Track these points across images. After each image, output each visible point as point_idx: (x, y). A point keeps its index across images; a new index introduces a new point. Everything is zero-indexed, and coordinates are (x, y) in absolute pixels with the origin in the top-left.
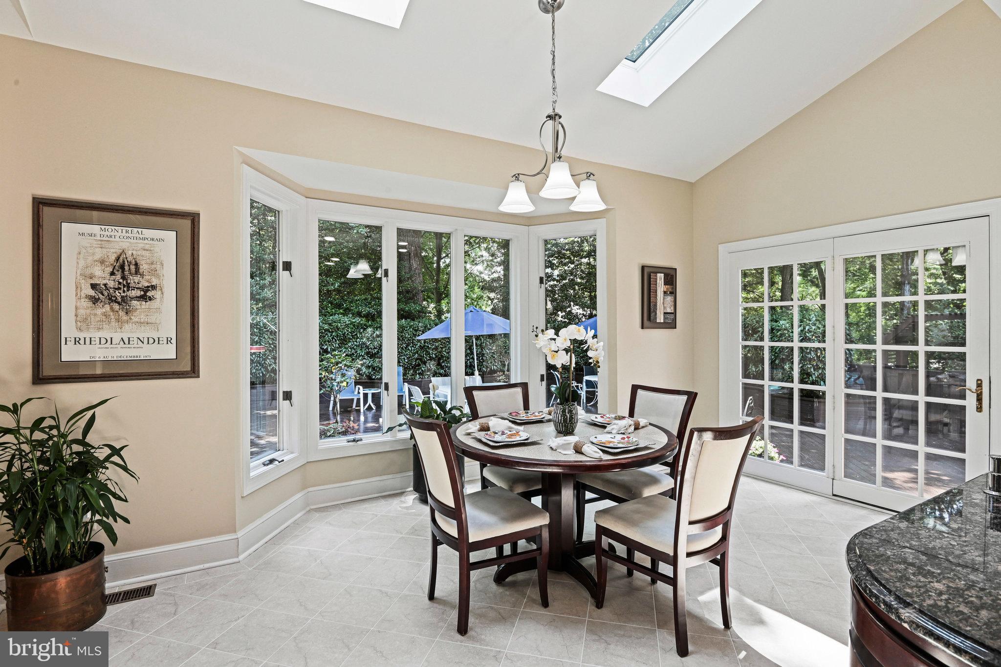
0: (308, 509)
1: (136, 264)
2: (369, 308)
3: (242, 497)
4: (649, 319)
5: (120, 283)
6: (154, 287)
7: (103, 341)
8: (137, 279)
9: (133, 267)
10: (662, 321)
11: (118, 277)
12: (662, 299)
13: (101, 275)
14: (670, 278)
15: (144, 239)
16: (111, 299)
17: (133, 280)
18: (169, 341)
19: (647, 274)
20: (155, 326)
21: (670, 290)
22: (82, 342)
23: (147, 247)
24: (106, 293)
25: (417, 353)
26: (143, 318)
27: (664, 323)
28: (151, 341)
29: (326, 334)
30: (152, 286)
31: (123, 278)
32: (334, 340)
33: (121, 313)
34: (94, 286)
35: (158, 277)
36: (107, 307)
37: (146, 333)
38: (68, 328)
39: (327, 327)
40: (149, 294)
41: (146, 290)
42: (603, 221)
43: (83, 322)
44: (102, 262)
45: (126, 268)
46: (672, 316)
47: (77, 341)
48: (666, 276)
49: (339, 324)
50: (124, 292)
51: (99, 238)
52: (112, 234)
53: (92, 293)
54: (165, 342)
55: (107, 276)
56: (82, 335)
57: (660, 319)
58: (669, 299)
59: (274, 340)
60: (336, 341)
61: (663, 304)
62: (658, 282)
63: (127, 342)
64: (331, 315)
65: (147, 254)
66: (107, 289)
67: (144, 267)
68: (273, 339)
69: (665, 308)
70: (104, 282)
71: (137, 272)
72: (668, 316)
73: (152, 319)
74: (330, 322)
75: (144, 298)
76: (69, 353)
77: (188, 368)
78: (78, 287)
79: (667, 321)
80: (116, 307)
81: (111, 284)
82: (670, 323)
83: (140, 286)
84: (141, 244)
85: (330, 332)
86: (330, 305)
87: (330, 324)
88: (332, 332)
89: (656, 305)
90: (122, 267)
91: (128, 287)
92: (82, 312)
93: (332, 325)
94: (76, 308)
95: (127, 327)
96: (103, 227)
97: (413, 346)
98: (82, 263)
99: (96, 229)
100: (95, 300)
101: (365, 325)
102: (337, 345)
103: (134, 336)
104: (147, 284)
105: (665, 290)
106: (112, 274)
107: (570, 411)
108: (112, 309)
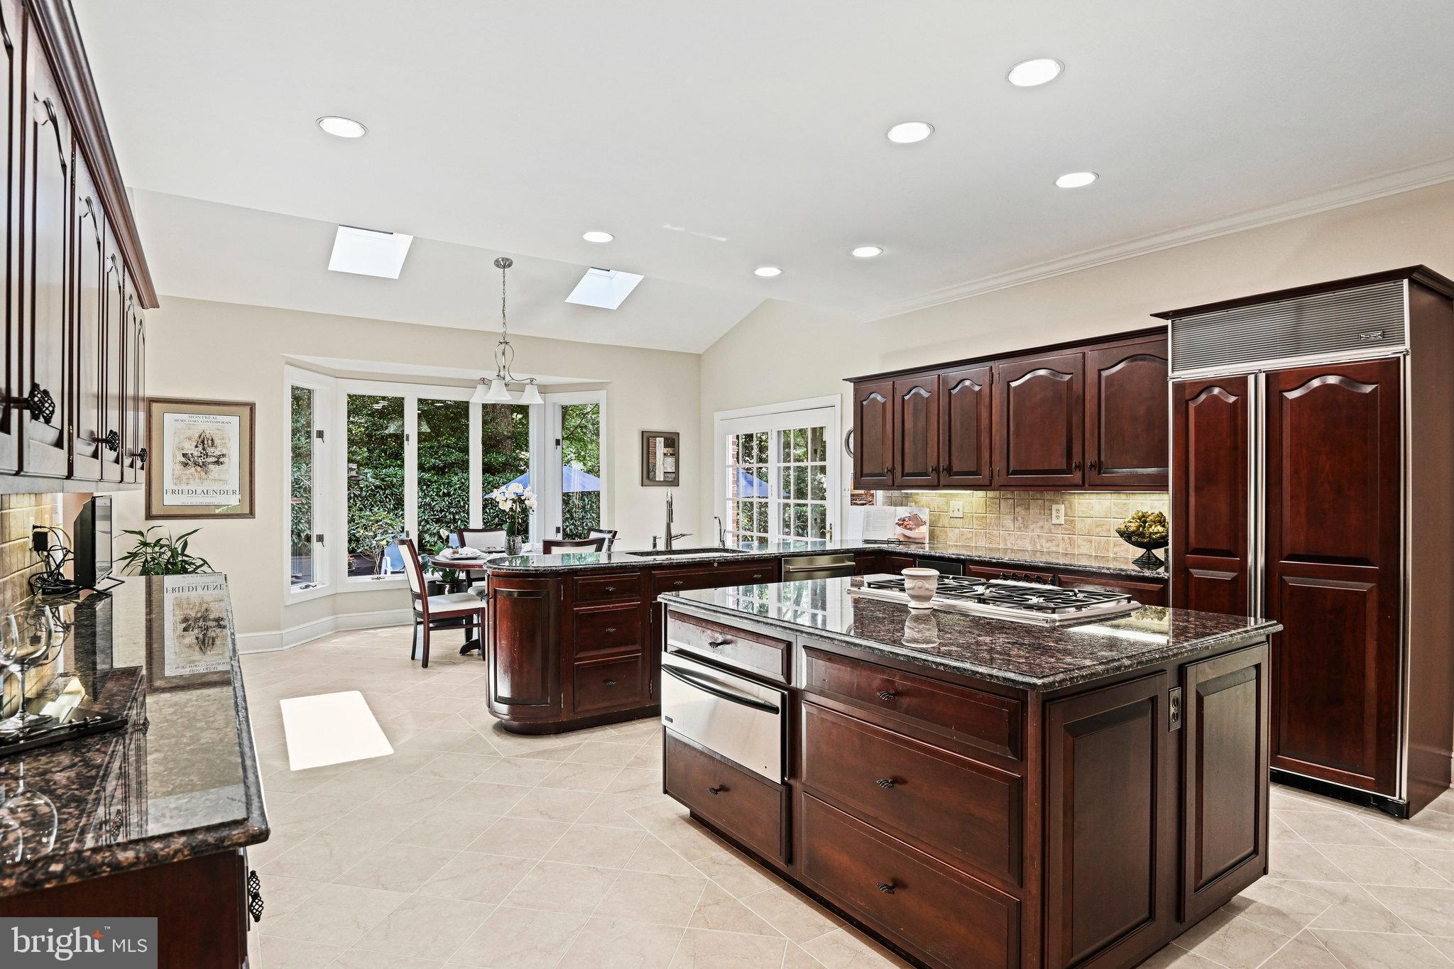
0: (337, 631)
1: (212, 440)
2: (436, 459)
3: (286, 606)
4: (648, 477)
5: (201, 453)
6: (224, 455)
7: (190, 492)
8: (212, 450)
9: (210, 442)
10: (662, 479)
11: (200, 448)
12: (662, 459)
13: (190, 448)
14: (672, 441)
15: (218, 422)
16: (196, 464)
17: (210, 450)
18: (234, 492)
19: (647, 439)
20: (225, 481)
21: (671, 452)
22: (177, 492)
23: (219, 428)
24: (192, 460)
25: (498, 517)
26: (217, 477)
27: (665, 481)
28: (222, 492)
29: (378, 492)
30: (223, 455)
31: (204, 449)
32: (388, 500)
33: (203, 474)
34: (184, 455)
35: (227, 448)
36: (193, 469)
37: (216, 487)
38: (168, 484)
39: (378, 483)
40: (221, 460)
41: (219, 457)
42: (604, 393)
43: (178, 479)
44: (190, 439)
45: (206, 442)
46: (673, 475)
47: (173, 492)
48: (666, 439)
49: (395, 480)
50: (204, 458)
51: (188, 423)
52: (196, 419)
53: (183, 459)
54: (232, 492)
55: (194, 448)
56: (176, 488)
57: (660, 477)
58: (671, 460)
59: (308, 499)
60: (390, 501)
61: (663, 464)
62: (657, 445)
63: (206, 493)
64: (386, 468)
65: (220, 433)
66: (193, 457)
67: (217, 442)
68: (307, 497)
69: (665, 468)
70: (190, 452)
71: (213, 445)
72: (668, 475)
73: (222, 477)
74: (383, 476)
75: (217, 463)
76: (169, 500)
77: (247, 511)
78: (174, 456)
79: (667, 479)
80: (199, 469)
81: (196, 454)
82: (673, 480)
83: (215, 454)
84: (216, 426)
85: (382, 489)
86: (383, 454)
87: (383, 480)
88: (385, 489)
89: (655, 465)
90: (203, 442)
91: (207, 455)
92: (176, 472)
93: (386, 481)
94: (173, 470)
95: (206, 483)
96: (190, 415)
97: (492, 508)
98: (177, 439)
99: (185, 417)
100: (186, 465)
101: (429, 481)
102: (392, 506)
103: (211, 489)
104: (219, 453)
105: (665, 452)
106: (196, 446)
107: (514, 541)
108: (196, 470)
